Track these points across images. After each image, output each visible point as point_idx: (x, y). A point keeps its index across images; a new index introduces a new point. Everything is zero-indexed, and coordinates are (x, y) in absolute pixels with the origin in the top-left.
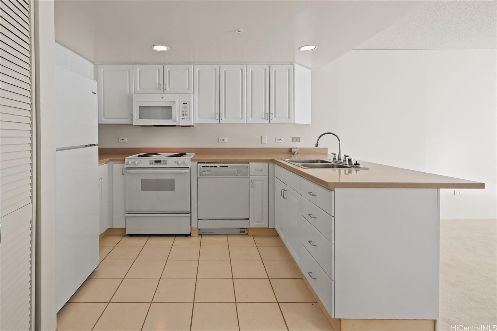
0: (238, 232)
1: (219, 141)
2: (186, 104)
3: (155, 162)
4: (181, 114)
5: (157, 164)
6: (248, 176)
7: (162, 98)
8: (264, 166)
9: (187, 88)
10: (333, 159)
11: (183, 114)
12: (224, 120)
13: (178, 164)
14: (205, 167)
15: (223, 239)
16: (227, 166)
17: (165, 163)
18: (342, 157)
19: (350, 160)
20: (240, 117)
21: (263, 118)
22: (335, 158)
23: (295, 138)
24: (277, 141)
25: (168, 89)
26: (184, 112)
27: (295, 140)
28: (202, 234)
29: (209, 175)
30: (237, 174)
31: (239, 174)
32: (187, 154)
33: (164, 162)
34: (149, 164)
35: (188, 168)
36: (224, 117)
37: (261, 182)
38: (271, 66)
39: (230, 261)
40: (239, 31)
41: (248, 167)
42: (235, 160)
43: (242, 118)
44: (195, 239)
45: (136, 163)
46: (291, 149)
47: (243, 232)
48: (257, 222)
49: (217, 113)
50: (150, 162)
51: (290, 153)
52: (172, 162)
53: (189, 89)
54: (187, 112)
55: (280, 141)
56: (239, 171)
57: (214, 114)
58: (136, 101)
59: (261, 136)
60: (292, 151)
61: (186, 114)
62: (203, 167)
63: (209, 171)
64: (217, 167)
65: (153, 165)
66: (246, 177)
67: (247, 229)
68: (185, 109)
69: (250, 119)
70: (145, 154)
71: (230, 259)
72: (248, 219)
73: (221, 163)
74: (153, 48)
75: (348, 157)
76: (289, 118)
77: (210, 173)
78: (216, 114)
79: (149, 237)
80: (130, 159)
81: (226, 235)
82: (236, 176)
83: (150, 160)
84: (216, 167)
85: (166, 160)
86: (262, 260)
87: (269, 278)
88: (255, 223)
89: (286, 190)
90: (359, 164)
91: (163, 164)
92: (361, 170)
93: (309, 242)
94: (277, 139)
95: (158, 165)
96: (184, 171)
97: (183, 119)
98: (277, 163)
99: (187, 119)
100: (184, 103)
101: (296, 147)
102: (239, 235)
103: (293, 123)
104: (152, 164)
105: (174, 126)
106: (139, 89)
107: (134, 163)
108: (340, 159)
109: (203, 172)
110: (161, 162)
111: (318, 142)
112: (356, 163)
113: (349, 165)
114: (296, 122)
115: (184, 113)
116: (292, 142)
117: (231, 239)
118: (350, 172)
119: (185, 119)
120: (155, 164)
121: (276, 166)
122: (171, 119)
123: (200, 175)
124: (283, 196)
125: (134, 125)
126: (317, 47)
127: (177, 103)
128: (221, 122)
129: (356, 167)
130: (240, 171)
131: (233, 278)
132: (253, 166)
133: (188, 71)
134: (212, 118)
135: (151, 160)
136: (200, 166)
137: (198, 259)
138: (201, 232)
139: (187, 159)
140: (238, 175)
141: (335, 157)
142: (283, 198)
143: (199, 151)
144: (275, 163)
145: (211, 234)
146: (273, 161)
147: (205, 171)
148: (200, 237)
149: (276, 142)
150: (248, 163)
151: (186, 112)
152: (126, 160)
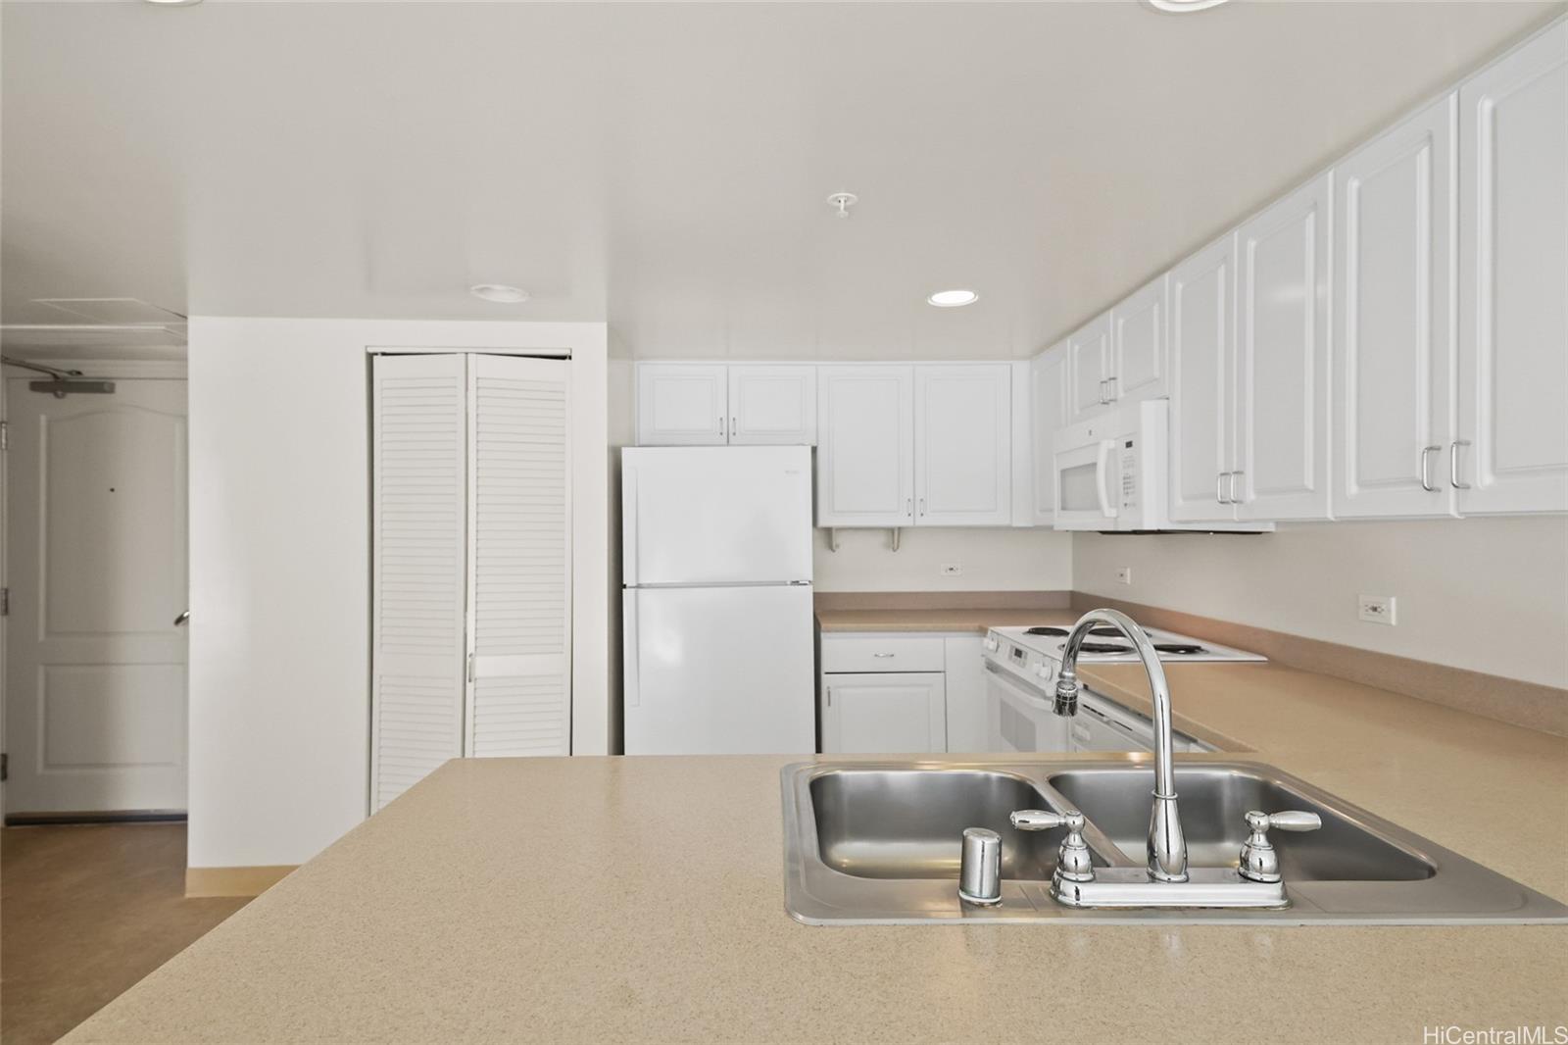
2: (1131, 444)
4: (1123, 487)
7: (1091, 432)
25: (1121, 394)
26: (1128, 480)
33: (1024, 658)
34: (1008, 655)
50: (1010, 652)
53: (1160, 378)
54: (1133, 477)
61: (1131, 485)
64: (1105, 719)
65: (1010, 662)
68: (1129, 467)
85: (1027, 654)
91: (1023, 664)
95: (1016, 666)
97: (1126, 505)
99: (1134, 505)
100: (1127, 445)
110: (1021, 657)
115: (1128, 484)
119: (1129, 505)
120: (1014, 661)
125: (1055, 528)
133: (1159, 305)
135: (1012, 646)
151: (1131, 480)
152: (989, 632)
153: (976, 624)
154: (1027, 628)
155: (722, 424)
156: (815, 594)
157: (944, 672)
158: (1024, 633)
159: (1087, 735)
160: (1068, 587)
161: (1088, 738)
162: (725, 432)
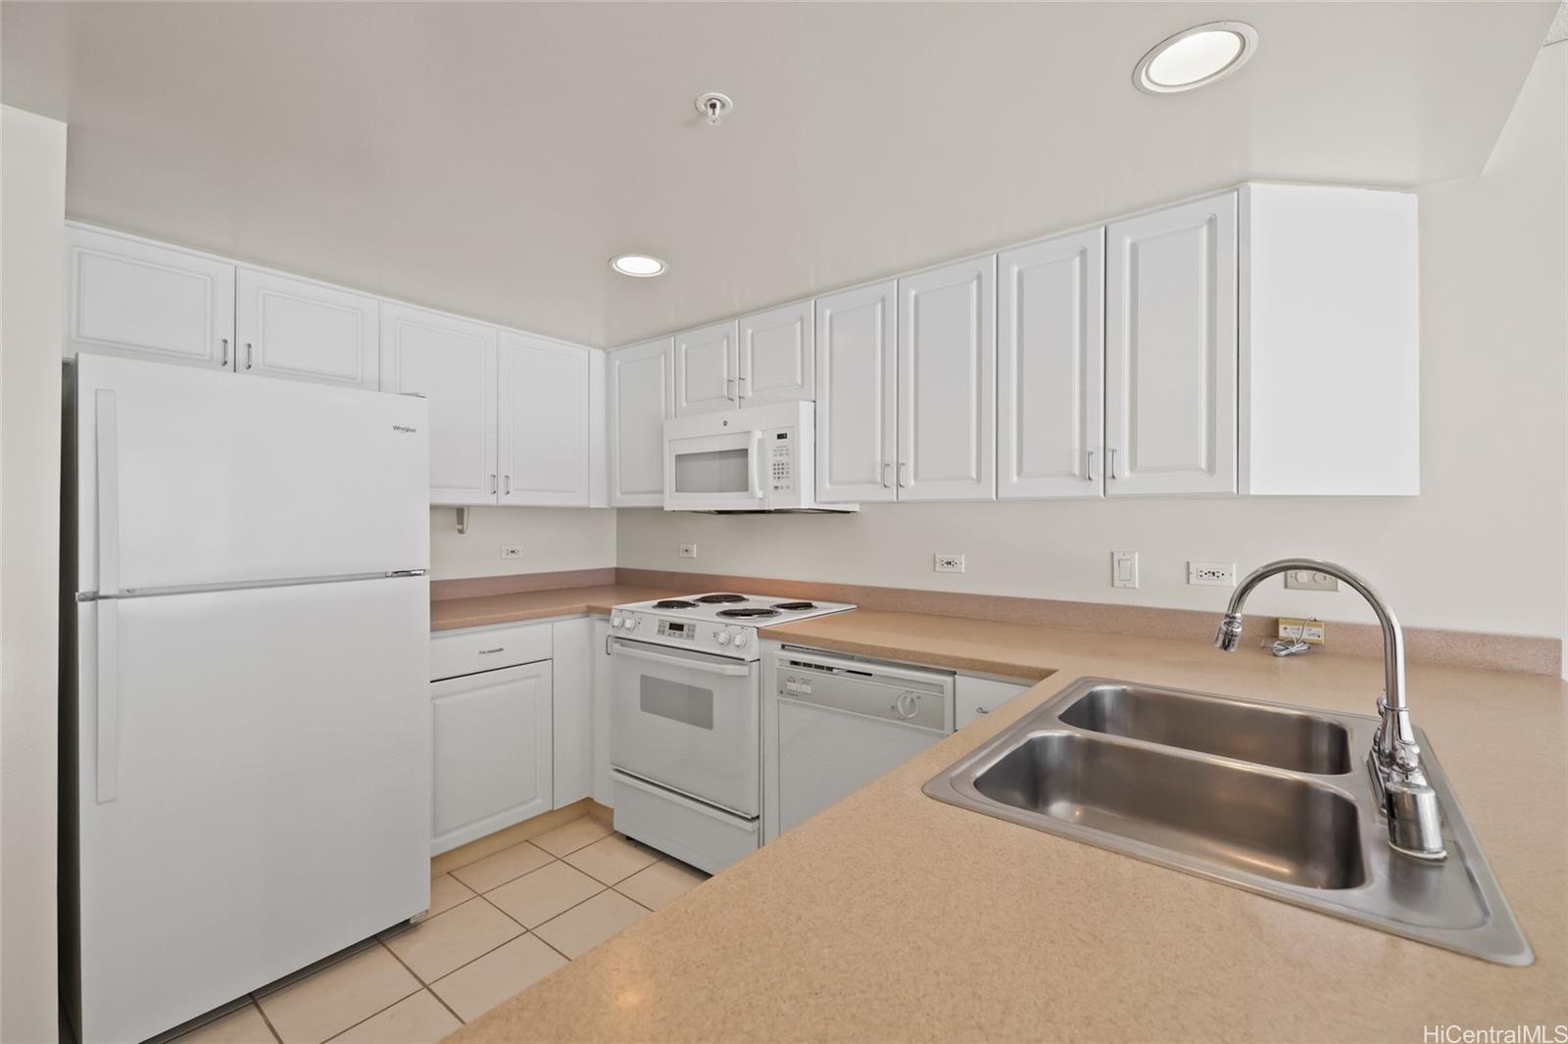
2: (785, 436)
3: (670, 628)
4: (773, 472)
5: (671, 633)
6: (943, 729)
7: (725, 423)
9: (799, 381)
11: (777, 471)
13: (720, 643)
14: (799, 664)
16: (870, 675)
17: (692, 635)
20: (974, 475)
24: (1192, 577)
25: (749, 394)
26: (780, 467)
29: (805, 696)
30: (900, 710)
31: (911, 716)
33: (689, 630)
34: (656, 630)
35: (743, 660)
36: (911, 475)
41: (948, 690)
43: (979, 479)
45: (628, 624)
46: (1274, 623)
50: (660, 627)
51: (1264, 641)
53: (804, 384)
54: (788, 464)
55: (1211, 581)
56: (908, 700)
57: (879, 465)
58: (670, 441)
59: (1112, 554)
60: (1282, 633)
61: (785, 471)
62: (794, 663)
63: (805, 682)
64: (835, 671)
65: (663, 637)
68: (781, 455)
69: (1015, 479)
76: (1211, 468)
78: (884, 466)
80: (633, 612)
82: (898, 722)
83: (660, 621)
84: (831, 669)
85: (694, 626)
91: (687, 636)
94: (1192, 569)
95: (675, 640)
97: (776, 488)
99: (788, 487)
100: (778, 436)
101: (1308, 616)
104: (663, 632)
106: (684, 404)
107: (624, 625)
109: (789, 683)
110: (682, 630)
114: (1255, 490)
115: (780, 470)
116: (1286, 586)
119: (782, 488)
120: (666, 634)
122: (747, 488)
123: (780, 694)
125: (665, 509)
128: (901, 498)
130: (912, 700)
132: (969, 687)
133: (801, 323)
135: (663, 621)
136: (785, 660)
140: (903, 719)
143: (868, 600)
147: (794, 681)
149: (1191, 581)
150: (954, 674)
151: (785, 466)
152: (614, 612)
153: (582, 605)
154: (656, 602)
155: (225, 349)
156: (431, 582)
157: (552, 659)
158: (655, 607)
159: (808, 689)
160: (614, 565)
161: (809, 691)
162: (230, 358)
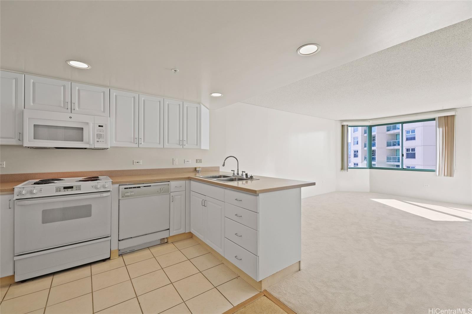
0: (159, 243)
1: (134, 164)
2: (102, 126)
3: (64, 189)
4: (96, 136)
5: (67, 190)
6: (169, 192)
7: (71, 117)
8: (182, 183)
9: (102, 110)
10: (232, 174)
11: (98, 136)
12: (143, 145)
13: (96, 188)
14: (127, 188)
15: (147, 252)
16: (150, 186)
17: (79, 188)
18: (240, 173)
19: (246, 175)
20: (158, 143)
21: (178, 144)
22: (234, 174)
23: (198, 159)
25: (77, 109)
26: (100, 135)
27: (198, 161)
28: (122, 254)
29: (132, 196)
31: (162, 192)
32: (99, 177)
33: (77, 187)
34: (55, 191)
35: (110, 191)
36: (143, 142)
37: (179, 197)
38: (184, 103)
39: (162, 270)
40: (175, 71)
41: (170, 185)
42: (157, 180)
43: (160, 143)
44: (117, 261)
45: (35, 191)
46: (196, 168)
47: (164, 242)
48: (176, 230)
49: (136, 137)
50: (57, 189)
51: (195, 171)
52: (88, 186)
53: (104, 111)
55: (188, 162)
56: (162, 189)
57: (133, 138)
58: (29, 118)
59: (173, 159)
60: (197, 170)
61: (102, 137)
62: (125, 188)
63: (131, 192)
64: (141, 187)
66: (167, 194)
67: (166, 238)
68: (100, 132)
69: (167, 144)
70: (39, 181)
71: (162, 268)
72: (169, 229)
73: (143, 184)
74: (68, 63)
75: (245, 172)
76: (197, 145)
77: (133, 194)
78: (134, 138)
79: (54, 276)
80: (22, 188)
81: (148, 248)
83: (56, 187)
84: (139, 187)
85: (80, 185)
86: (189, 260)
87: (200, 272)
88: (174, 232)
89: (206, 200)
90: (252, 177)
91: (77, 190)
92: (254, 181)
93: (235, 234)
94: (185, 161)
95: (69, 192)
96: (105, 194)
97: (98, 141)
98: (192, 180)
99: (103, 141)
100: (99, 126)
101: (199, 167)
102: (159, 245)
103: (200, 149)
104: (60, 191)
105: (86, 148)
106: (32, 104)
107: (31, 192)
108: (238, 174)
109: (126, 194)
110: (73, 188)
111: (224, 163)
112: (251, 176)
113: (246, 177)
114: (202, 148)
116: (196, 162)
117: (153, 250)
118: (247, 182)
119: (100, 141)
120: (65, 191)
121: (192, 182)
122: (83, 141)
123: (123, 197)
124: (203, 205)
125: (25, 146)
126: (223, 95)
127: (91, 125)
128: (139, 146)
129: (251, 179)
131: (172, 283)
132: (173, 184)
133: (103, 93)
134: (131, 142)
136: (122, 188)
137: (130, 279)
138: (121, 252)
139: (108, 182)
140: (160, 193)
141: (234, 172)
142: (204, 206)
143: (111, 174)
144: (191, 180)
145: (132, 252)
146: (189, 179)
147: (128, 193)
148: (121, 258)
149: (184, 163)
150: (169, 182)
151: (102, 135)
